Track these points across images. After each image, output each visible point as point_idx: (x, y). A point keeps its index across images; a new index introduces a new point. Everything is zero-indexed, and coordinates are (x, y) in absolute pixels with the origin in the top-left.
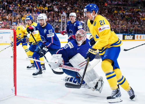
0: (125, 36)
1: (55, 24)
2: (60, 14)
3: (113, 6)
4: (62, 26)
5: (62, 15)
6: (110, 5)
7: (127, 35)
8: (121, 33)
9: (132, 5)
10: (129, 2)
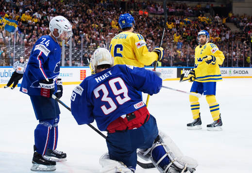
0: (182, 71)
3: (159, 16)
4: (65, 53)
6: (154, 14)
7: (186, 69)
8: (175, 65)
9: (193, 13)
10: (188, 8)
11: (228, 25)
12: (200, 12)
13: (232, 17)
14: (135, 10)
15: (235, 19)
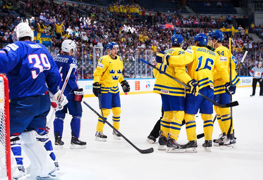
1: (84, 63)
2: (91, 45)
5: (95, 47)
9: (217, 25)
10: (212, 20)
11: (251, 35)
12: (224, 23)
13: (254, 28)
14: (162, 24)
15: (257, 30)
